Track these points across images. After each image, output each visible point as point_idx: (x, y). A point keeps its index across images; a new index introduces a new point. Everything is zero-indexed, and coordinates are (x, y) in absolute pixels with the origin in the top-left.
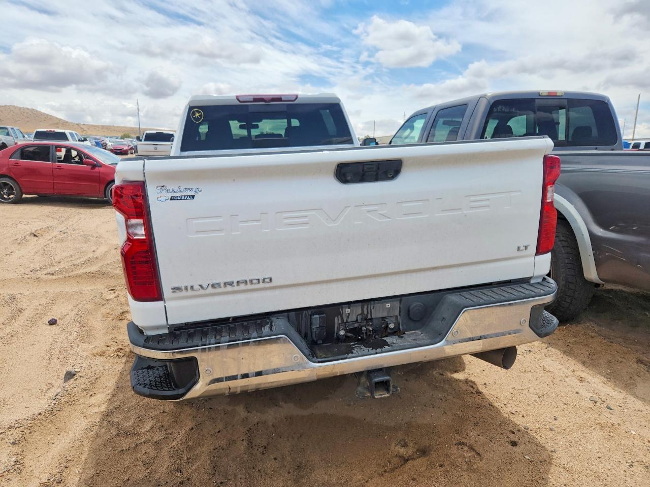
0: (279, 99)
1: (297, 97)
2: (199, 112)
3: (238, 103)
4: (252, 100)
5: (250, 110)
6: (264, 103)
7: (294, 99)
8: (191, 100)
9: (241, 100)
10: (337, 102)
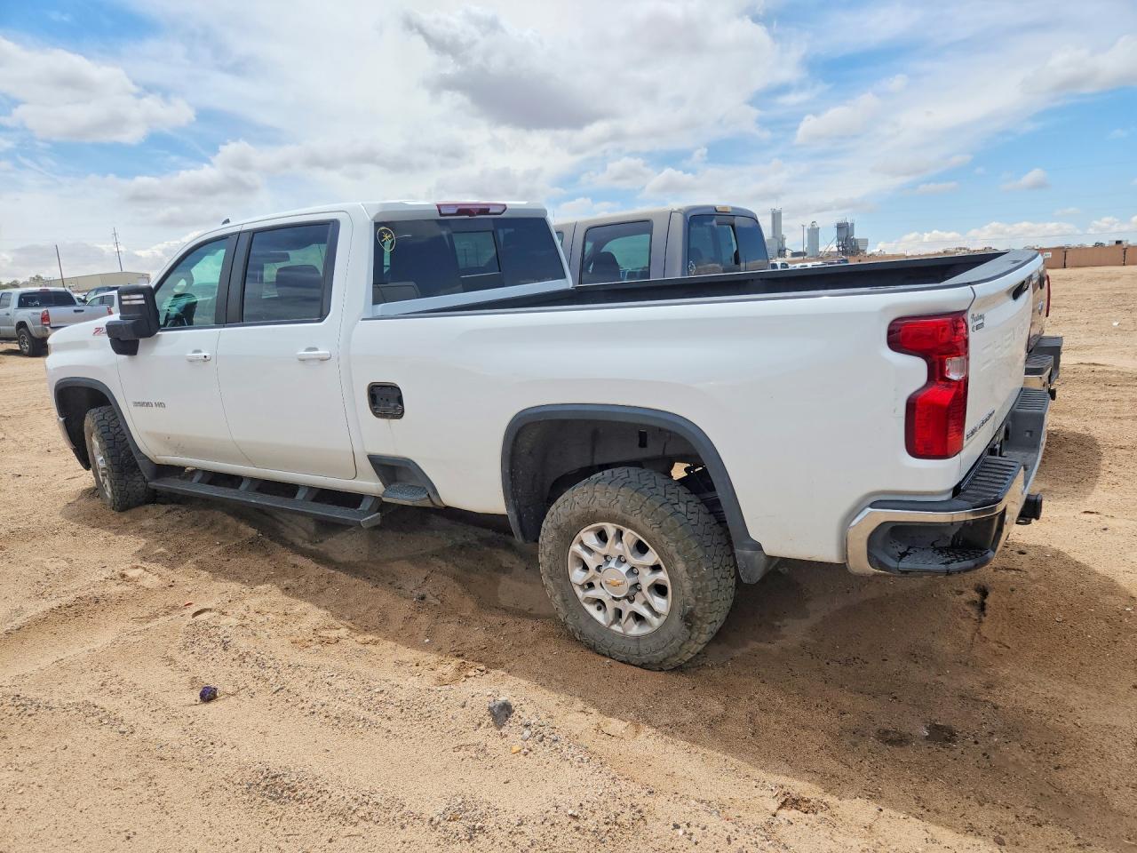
0: (486, 210)
2: (389, 233)
3: (438, 216)
4: (455, 211)
6: (467, 217)
7: (502, 211)
8: (381, 210)
9: (443, 211)
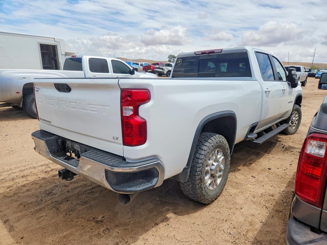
0: (213, 52)
1: (222, 50)
3: (195, 55)
4: (201, 53)
5: (201, 58)
6: (206, 55)
7: (220, 52)
9: (196, 54)
10: (246, 51)
